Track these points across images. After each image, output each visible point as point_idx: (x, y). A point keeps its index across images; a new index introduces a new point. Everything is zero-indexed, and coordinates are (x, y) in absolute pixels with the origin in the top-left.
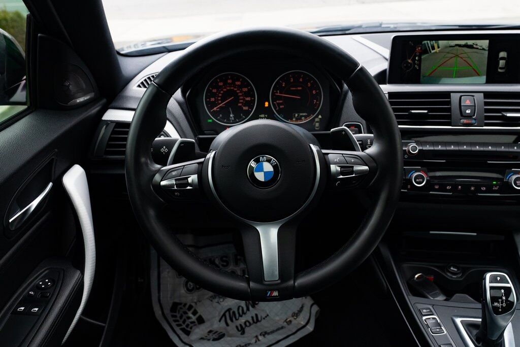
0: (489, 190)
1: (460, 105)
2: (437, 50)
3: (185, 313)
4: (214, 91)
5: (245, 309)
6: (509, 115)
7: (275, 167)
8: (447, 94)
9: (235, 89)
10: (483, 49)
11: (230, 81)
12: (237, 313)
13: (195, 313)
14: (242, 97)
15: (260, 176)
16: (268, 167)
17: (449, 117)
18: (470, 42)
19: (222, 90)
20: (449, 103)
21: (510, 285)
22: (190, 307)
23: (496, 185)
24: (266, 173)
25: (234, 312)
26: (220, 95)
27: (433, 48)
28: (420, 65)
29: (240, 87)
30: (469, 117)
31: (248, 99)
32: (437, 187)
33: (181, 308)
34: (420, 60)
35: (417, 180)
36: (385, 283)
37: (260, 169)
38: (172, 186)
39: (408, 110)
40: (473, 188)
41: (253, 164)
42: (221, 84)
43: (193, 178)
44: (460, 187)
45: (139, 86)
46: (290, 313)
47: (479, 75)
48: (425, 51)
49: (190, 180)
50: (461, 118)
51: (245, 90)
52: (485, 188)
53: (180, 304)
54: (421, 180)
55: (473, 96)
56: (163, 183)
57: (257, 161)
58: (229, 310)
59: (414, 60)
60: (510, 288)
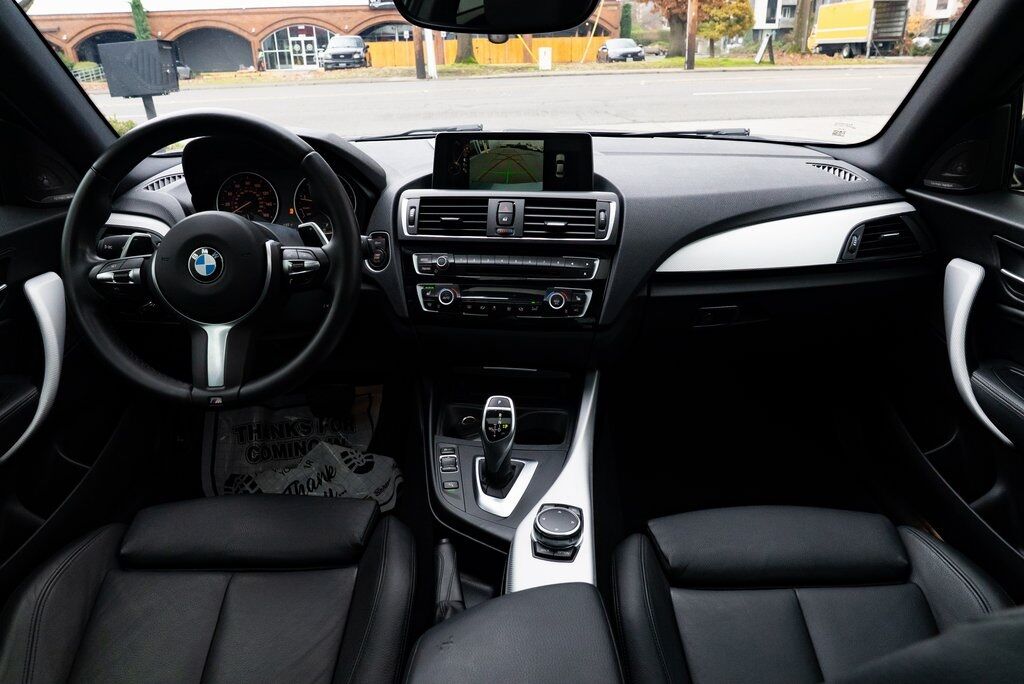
0: (528, 311)
1: (497, 213)
2: (486, 151)
3: (243, 486)
4: (230, 194)
5: (316, 483)
7: (218, 260)
8: (485, 200)
9: (255, 193)
10: (538, 151)
11: (247, 183)
12: (305, 486)
13: (253, 486)
14: (262, 203)
15: (201, 270)
16: (210, 260)
17: (484, 226)
18: (523, 142)
19: (239, 193)
20: (486, 210)
21: (512, 409)
22: (249, 478)
23: (534, 306)
24: (209, 268)
25: (302, 487)
26: (237, 199)
27: (482, 148)
28: (468, 168)
29: (260, 190)
30: (504, 225)
31: (269, 204)
32: (469, 307)
33: (238, 481)
34: (468, 162)
35: (444, 298)
36: (422, 427)
37: (201, 261)
38: (110, 280)
39: (438, 217)
40: (509, 309)
41: (194, 256)
42: (237, 186)
43: (135, 272)
44: (494, 307)
45: (147, 188)
46: (374, 488)
47: (535, 181)
48: (474, 152)
49: (131, 275)
50: (499, 226)
51: (266, 193)
52: (522, 309)
53: (238, 475)
54: (448, 298)
55: (513, 202)
56: (100, 276)
57: (199, 253)
58: (296, 482)
59: (461, 162)
60: (510, 412)
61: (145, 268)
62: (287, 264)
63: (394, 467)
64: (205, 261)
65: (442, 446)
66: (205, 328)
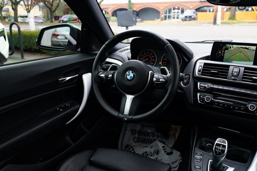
0: (239, 109)
1: (233, 71)
2: (232, 49)
3: (130, 149)
4: (142, 56)
5: (153, 154)
6: (254, 78)
7: (134, 75)
8: (228, 66)
9: (150, 56)
10: (253, 50)
11: (148, 53)
12: (149, 154)
13: (133, 150)
14: (151, 59)
15: (129, 77)
16: (132, 75)
17: (227, 75)
18: (247, 47)
19: (145, 56)
20: (228, 70)
22: (132, 147)
23: (242, 108)
24: (131, 77)
25: (148, 154)
26: (144, 58)
27: (230, 48)
28: (224, 55)
29: (152, 55)
30: (235, 76)
31: (154, 60)
32: (216, 104)
33: (129, 147)
34: (224, 52)
35: (207, 99)
36: (191, 143)
37: (129, 75)
38: (103, 77)
39: (209, 70)
40: (232, 107)
41: (127, 73)
42: (145, 54)
43: (110, 76)
44: (226, 105)
47: (250, 61)
48: (227, 49)
49: (109, 76)
50: (232, 76)
51: (153, 57)
52: (237, 108)
53: (129, 145)
54: (209, 99)
55: (240, 68)
56: (101, 75)
58: (146, 152)
59: (221, 52)
60: (225, 146)
61: (113, 75)
62: (154, 79)
63: (180, 156)
64: (130, 75)
65: (197, 152)
66: (127, 96)
